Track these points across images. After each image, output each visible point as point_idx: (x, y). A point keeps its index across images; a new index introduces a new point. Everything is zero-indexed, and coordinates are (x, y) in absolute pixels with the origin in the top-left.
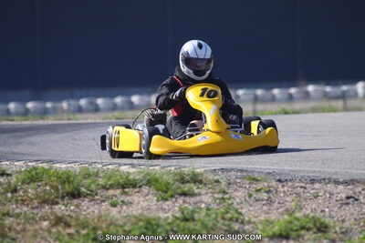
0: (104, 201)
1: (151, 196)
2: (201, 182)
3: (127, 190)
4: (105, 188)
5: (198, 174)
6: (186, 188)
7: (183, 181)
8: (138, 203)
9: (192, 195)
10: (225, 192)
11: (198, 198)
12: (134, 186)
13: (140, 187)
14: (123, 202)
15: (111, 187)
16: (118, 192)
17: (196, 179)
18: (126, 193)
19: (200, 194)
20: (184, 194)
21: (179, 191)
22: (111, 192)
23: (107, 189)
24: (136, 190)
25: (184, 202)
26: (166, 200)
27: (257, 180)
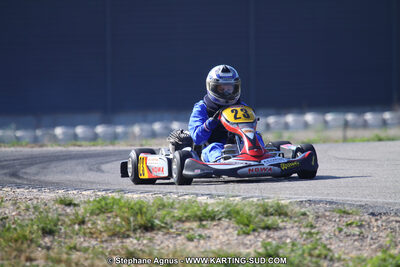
0: (179, 235)
1: (231, 230)
2: (286, 215)
3: (204, 223)
4: (181, 220)
5: (283, 206)
6: (270, 221)
7: (266, 213)
8: (217, 237)
9: (277, 229)
10: (312, 227)
11: (283, 233)
12: (213, 219)
13: (219, 219)
14: (200, 236)
15: (188, 219)
16: (195, 225)
17: (281, 212)
18: (204, 226)
19: (285, 228)
20: (268, 228)
21: (262, 225)
22: (188, 225)
23: (183, 222)
24: (215, 223)
25: (268, 236)
26: (248, 234)
27: (349, 214)
